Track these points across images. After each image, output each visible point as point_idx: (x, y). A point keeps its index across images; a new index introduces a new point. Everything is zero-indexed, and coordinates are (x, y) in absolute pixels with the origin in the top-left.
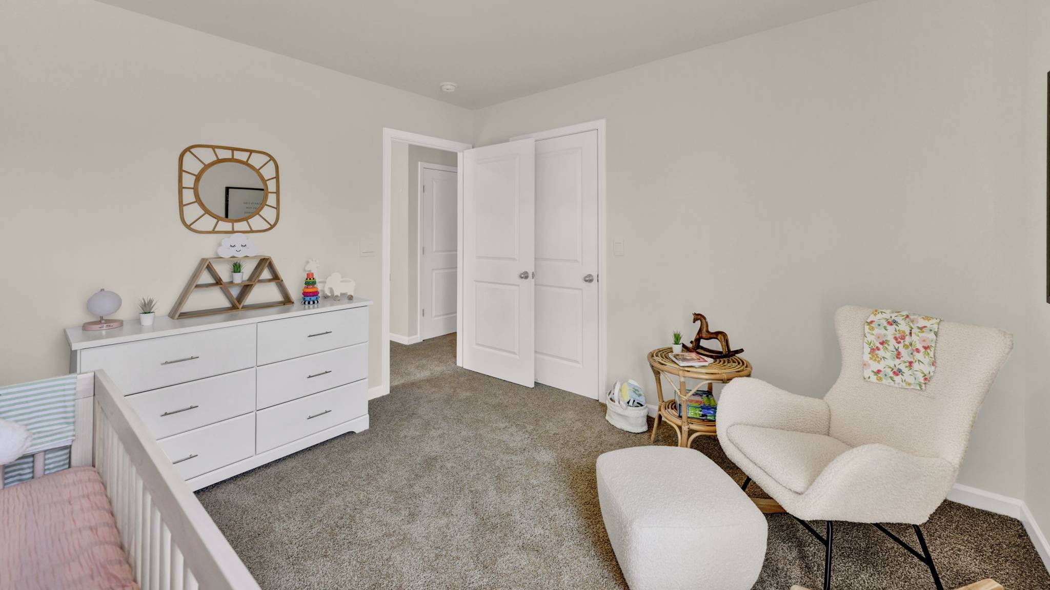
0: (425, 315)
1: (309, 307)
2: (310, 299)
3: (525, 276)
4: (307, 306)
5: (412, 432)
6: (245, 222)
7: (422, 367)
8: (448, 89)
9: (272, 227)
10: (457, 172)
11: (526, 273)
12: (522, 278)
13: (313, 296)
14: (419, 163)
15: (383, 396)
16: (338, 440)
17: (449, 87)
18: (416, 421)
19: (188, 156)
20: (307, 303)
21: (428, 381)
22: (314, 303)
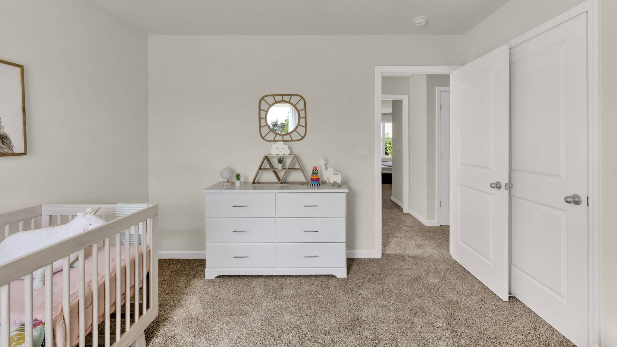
0: (442, 206)
1: (315, 188)
2: (313, 183)
3: (498, 186)
4: (313, 188)
5: (367, 294)
6: (289, 135)
7: (419, 246)
8: (419, 23)
9: (303, 138)
10: (450, 91)
11: (499, 183)
12: (493, 187)
13: (315, 181)
14: (437, 88)
15: (376, 259)
16: (322, 278)
17: (420, 21)
18: (377, 286)
19: (263, 102)
20: (313, 185)
21: (415, 258)
22: (317, 185)
